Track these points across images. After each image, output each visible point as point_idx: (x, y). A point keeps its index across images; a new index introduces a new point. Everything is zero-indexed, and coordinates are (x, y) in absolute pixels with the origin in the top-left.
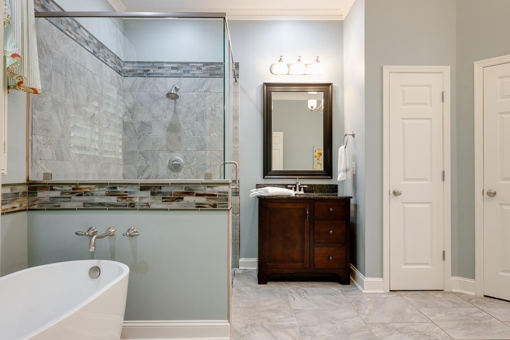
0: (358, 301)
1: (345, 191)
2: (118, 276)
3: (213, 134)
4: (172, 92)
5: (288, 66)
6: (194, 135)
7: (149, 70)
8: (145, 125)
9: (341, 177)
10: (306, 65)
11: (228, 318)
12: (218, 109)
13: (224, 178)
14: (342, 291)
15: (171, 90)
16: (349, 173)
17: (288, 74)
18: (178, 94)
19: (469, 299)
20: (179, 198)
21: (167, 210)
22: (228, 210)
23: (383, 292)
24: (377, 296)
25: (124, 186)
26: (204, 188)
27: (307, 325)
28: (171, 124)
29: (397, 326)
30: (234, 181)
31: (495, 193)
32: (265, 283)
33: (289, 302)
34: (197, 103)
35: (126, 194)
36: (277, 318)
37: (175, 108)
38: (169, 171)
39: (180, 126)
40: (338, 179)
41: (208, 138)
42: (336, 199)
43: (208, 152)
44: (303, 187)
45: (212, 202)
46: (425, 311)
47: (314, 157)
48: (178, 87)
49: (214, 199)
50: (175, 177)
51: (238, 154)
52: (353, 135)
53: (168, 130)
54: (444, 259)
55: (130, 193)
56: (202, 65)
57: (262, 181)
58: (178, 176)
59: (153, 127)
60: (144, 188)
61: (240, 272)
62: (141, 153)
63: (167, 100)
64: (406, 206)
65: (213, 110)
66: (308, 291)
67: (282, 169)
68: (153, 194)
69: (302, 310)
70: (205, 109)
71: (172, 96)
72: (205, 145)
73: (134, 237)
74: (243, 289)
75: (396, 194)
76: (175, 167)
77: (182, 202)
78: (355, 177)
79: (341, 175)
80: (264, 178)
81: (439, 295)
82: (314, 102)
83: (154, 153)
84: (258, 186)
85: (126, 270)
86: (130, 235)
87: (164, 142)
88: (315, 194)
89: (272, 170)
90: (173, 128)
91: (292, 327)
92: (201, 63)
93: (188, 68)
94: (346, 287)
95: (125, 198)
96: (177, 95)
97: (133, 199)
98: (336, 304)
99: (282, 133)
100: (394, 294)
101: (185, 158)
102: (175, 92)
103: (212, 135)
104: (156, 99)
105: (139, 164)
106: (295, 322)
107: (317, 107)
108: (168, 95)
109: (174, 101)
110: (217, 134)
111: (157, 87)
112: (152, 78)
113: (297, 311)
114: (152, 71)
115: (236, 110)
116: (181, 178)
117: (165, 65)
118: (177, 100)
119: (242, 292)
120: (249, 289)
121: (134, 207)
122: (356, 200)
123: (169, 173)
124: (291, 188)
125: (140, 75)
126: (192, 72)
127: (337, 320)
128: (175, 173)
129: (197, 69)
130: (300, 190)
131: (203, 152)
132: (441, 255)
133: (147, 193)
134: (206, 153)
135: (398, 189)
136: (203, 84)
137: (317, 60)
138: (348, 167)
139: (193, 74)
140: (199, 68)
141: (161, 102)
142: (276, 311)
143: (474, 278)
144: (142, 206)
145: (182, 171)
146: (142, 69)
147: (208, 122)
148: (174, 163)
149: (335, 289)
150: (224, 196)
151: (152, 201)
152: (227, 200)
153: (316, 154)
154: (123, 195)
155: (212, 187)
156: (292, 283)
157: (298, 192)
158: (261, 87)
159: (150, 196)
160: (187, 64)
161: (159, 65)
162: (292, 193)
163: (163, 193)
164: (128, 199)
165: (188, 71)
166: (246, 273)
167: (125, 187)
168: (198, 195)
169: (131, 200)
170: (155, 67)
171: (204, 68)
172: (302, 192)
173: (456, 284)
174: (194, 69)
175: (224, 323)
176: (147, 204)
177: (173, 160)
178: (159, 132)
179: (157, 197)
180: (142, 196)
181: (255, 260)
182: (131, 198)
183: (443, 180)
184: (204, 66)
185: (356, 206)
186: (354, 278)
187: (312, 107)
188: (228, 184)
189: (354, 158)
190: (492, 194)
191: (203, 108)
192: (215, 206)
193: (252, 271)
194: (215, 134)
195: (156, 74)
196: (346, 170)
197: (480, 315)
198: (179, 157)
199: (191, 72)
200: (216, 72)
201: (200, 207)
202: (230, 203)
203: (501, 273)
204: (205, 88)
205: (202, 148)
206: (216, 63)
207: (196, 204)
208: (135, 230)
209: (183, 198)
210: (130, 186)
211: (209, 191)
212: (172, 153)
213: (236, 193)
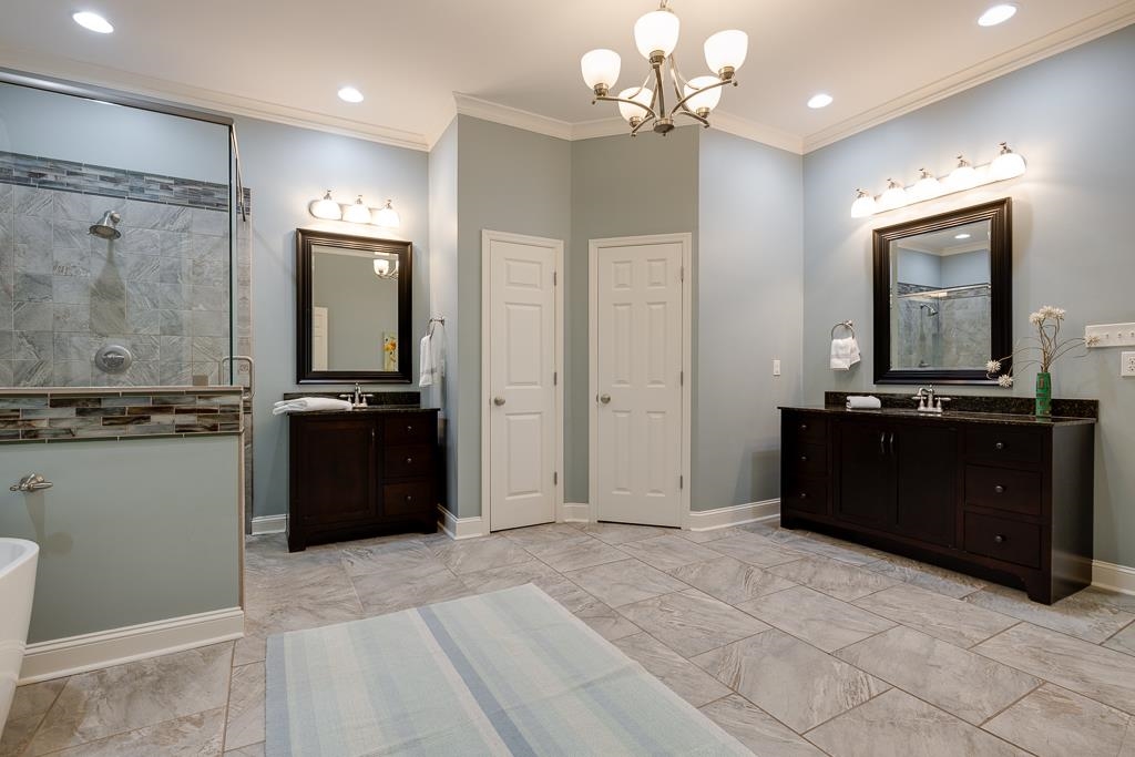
0: (448, 552)
1: (431, 401)
2: (12, 561)
3: (197, 306)
4: (105, 224)
5: (341, 206)
6: (155, 306)
7: (43, 175)
8: (31, 280)
9: (426, 381)
10: (370, 209)
11: (241, 604)
12: (208, 265)
13: (231, 384)
14: (425, 542)
15: (103, 220)
16: (435, 374)
17: (341, 220)
18: (118, 228)
19: (582, 528)
20: (140, 417)
21: (115, 439)
22: (239, 434)
23: (480, 535)
24: (474, 541)
25: (12, 399)
26: (191, 399)
27: (373, 593)
28: (100, 283)
29: (496, 571)
30: (248, 390)
31: (609, 399)
32: (302, 549)
33: (343, 569)
34: (162, 250)
35: (16, 414)
36: (324, 593)
37: (111, 255)
38: (98, 372)
39: (123, 288)
40: (421, 384)
41: (185, 314)
42: (417, 413)
43: (187, 340)
44: (367, 398)
45: (209, 422)
46: (530, 549)
47: (384, 350)
48: (116, 216)
49: (213, 417)
50: (110, 382)
51: (248, 344)
52: (442, 321)
53: (94, 294)
54: (556, 483)
55: (26, 411)
56: (172, 182)
57: (293, 388)
58: (118, 382)
59: (55, 287)
60: (58, 402)
61: (255, 539)
62: (22, 335)
63: (90, 239)
64: (511, 417)
65: (196, 265)
66: (374, 550)
67: (326, 370)
68: (80, 412)
69: (364, 576)
70: (180, 262)
71: (106, 232)
72: (181, 326)
73: (40, 491)
74: (261, 563)
75: (498, 402)
76: (112, 365)
77: (147, 424)
78: (444, 380)
79: (424, 379)
80: (298, 383)
81: (549, 528)
82: (383, 264)
83: (58, 336)
84: (287, 397)
85: (31, 549)
86: (29, 488)
87: (85, 316)
88: (384, 406)
89: (314, 370)
90: (107, 292)
91: (350, 599)
92: (172, 178)
93: (140, 184)
94: (432, 537)
95: (14, 422)
96: (115, 231)
97: (32, 423)
98: (416, 560)
99: (325, 310)
100: (495, 536)
101: (134, 347)
102: (111, 225)
103: (194, 308)
104: (63, 234)
105: (19, 358)
106: (355, 593)
107: (389, 272)
108: (95, 230)
109: (107, 241)
110: (205, 306)
111: (64, 210)
112: (53, 191)
113: (356, 579)
114: (50, 177)
115: (243, 268)
116: (124, 383)
117: (84, 171)
118: (116, 241)
119: (259, 568)
120: (273, 561)
121: (35, 436)
122: (446, 415)
123: (98, 376)
124: (346, 399)
125: (20, 181)
126: (151, 193)
127: (417, 579)
128: (112, 376)
129: (162, 187)
130: (361, 401)
131: (176, 339)
132: (553, 478)
133: (70, 412)
134: (180, 340)
135: (501, 397)
136: (175, 217)
137: (389, 206)
138: (435, 366)
139: (153, 196)
140: (165, 187)
141: (76, 240)
142: (323, 584)
143: (587, 502)
144: (56, 435)
145: (128, 372)
146: (26, 169)
147: (186, 286)
148: (110, 356)
149: (417, 542)
150: (232, 414)
151: (81, 424)
152: (237, 417)
153: (388, 345)
154: (10, 417)
155: (207, 398)
156: (347, 543)
157: (357, 404)
158: (292, 236)
159: (74, 416)
160: (140, 175)
161: (73, 169)
162: (348, 405)
163: (105, 411)
164: (20, 423)
165: (142, 190)
166: (265, 539)
167: (14, 402)
168: (179, 411)
169: (29, 425)
170: (60, 170)
171: (176, 189)
172: (364, 405)
173: (570, 512)
174: (153, 187)
175: (236, 611)
176: (69, 431)
177: (107, 350)
178: (70, 298)
179: (91, 418)
180: (56, 416)
181: (283, 517)
182: (30, 420)
183: (555, 383)
184: (176, 184)
185: (446, 421)
186: (443, 522)
187: (381, 272)
188: (237, 392)
189: (444, 354)
190: (606, 400)
191: (176, 260)
192: (214, 428)
193: (278, 535)
194: (201, 307)
195: (62, 184)
196: (432, 372)
197: (590, 542)
198: (120, 346)
199: (146, 192)
200: (203, 198)
201: (184, 431)
202: (242, 422)
203: (616, 492)
204: (179, 224)
205: (174, 329)
206: (203, 184)
207: (177, 426)
208: (40, 479)
209: (149, 418)
210: (25, 400)
211: (201, 404)
212: (105, 339)
213: (248, 410)
